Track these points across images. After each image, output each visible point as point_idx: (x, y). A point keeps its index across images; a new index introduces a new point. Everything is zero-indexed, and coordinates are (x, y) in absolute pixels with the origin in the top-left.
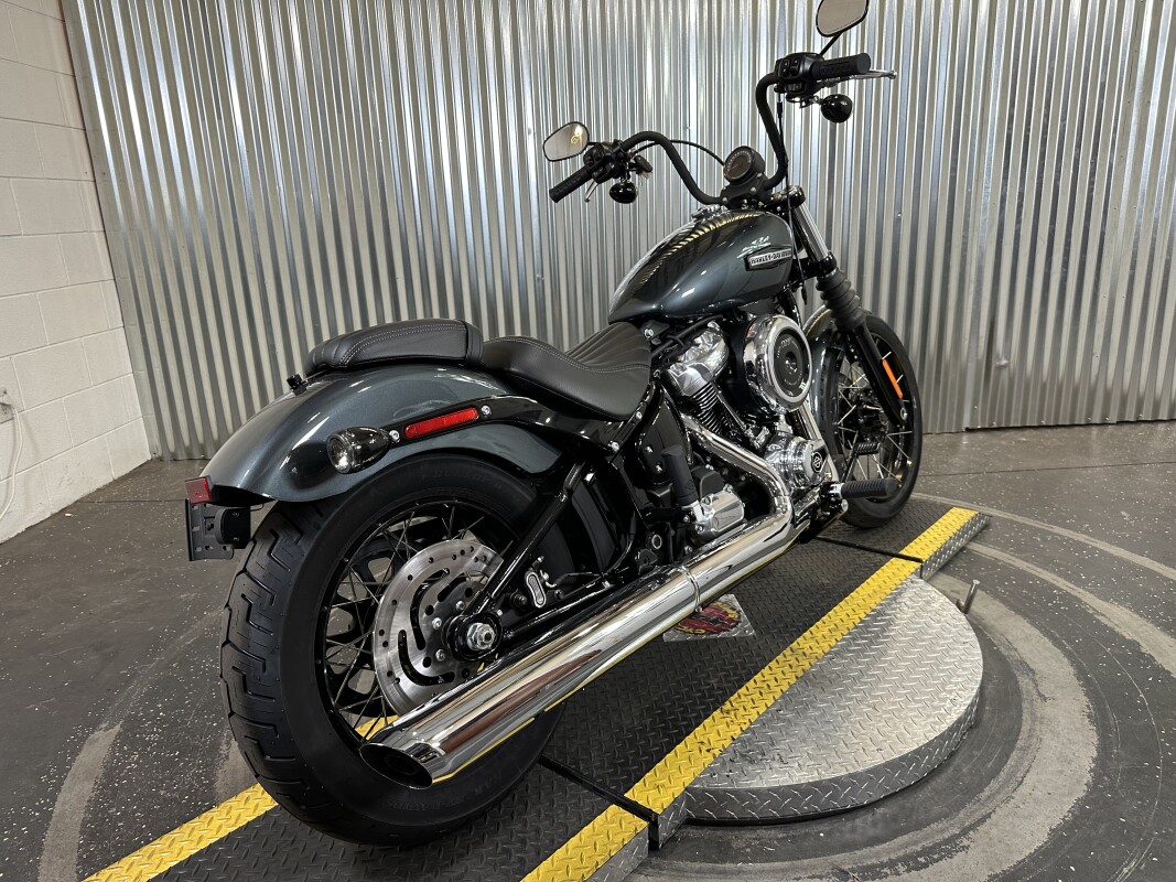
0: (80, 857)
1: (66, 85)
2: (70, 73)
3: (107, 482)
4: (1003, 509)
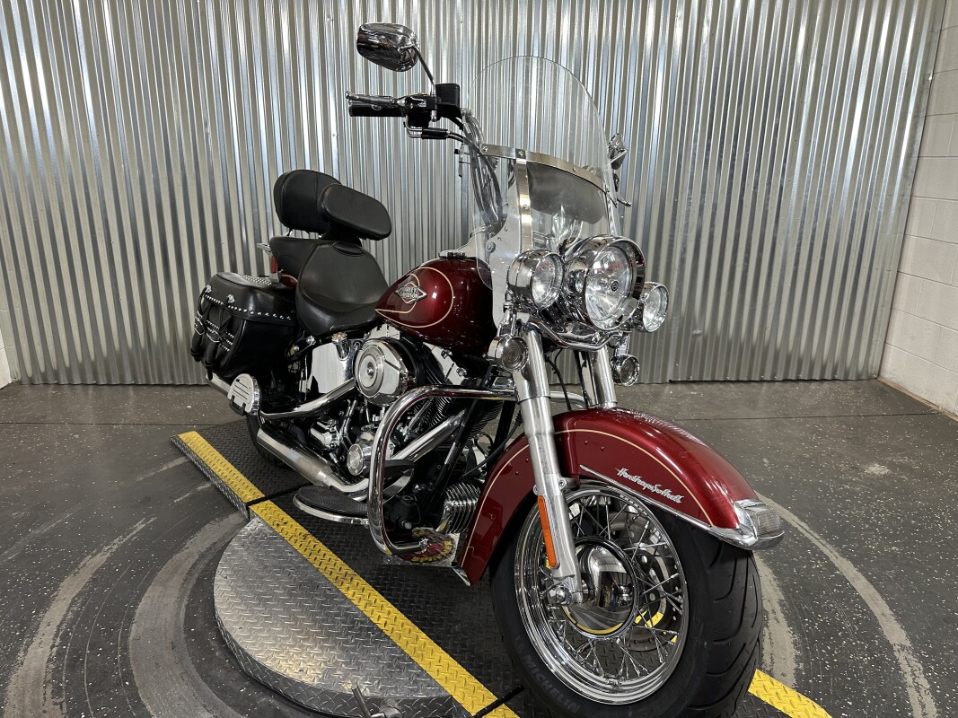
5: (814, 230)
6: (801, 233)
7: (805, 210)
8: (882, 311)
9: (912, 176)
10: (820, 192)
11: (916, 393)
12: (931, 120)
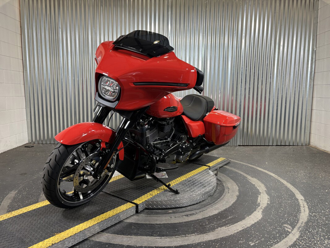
0: (7, 211)
1: (20, 49)
2: (21, 46)
3: (16, 147)
4: (239, 161)
5: (282, 96)
6: (278, 97)
7: (278, 89)
8: (308, 122)
9: (313, 79)
10: (283, 84)
11: (321, 148)
12: (317, 61)
